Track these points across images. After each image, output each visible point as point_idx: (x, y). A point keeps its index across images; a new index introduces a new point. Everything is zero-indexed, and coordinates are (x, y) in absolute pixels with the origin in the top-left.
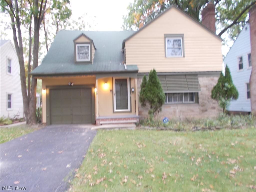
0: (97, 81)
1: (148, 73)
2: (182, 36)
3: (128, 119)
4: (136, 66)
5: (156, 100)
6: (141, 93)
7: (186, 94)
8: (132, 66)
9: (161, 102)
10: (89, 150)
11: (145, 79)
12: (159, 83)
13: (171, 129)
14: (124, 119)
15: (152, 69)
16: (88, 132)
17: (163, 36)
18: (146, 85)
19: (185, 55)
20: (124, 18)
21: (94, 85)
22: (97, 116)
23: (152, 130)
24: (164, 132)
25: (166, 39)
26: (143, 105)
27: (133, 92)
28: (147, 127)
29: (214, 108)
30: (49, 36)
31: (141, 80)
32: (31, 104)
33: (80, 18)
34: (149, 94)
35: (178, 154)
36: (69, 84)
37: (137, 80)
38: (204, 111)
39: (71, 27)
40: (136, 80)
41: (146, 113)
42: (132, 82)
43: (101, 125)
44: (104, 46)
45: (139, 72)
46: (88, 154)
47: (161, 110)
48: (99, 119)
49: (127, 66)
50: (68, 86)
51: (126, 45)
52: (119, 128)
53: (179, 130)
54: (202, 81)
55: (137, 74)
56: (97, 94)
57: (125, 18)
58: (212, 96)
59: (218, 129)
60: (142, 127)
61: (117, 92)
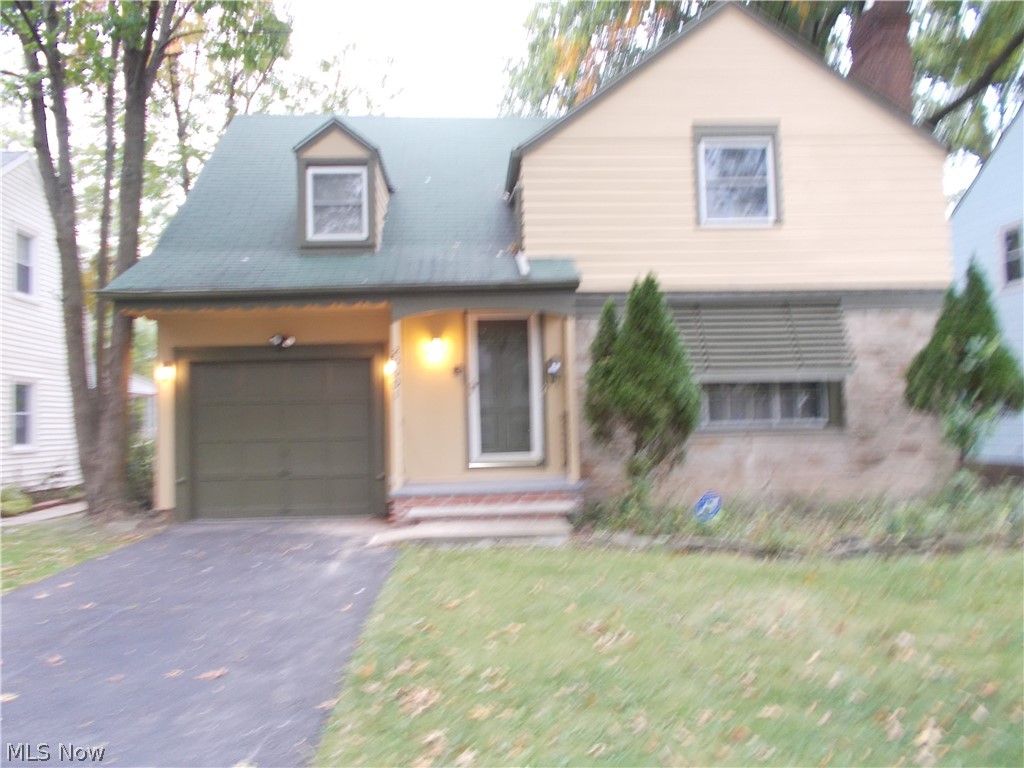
0: (396, 328)
1: (623, 294)
2: (771, 131)
3: (534, 495)
4: (567, 262)
5: (663, 412)
6: (592, 382)
7: (787, 387)
8: (550, 261)
9: (682, 422)
10: (355, 668)
11: (609, 319)
12: (670, 338)
13: (733, 549)
14: (517, 496)
15: (642, 278)
16: (354, 560)
17: (687, 132)
18: (617, 345)
19: (787, 216)
20: (511, 68)
21: (382, 348)
22: (397, 484)
23: (649, 549)
24: (703, 561)
25: (702, 147)
26: (602, 435)
27: (554, 377)
28: (622, 537)
29: (910, 449)
30: (195, 141)
31: (593, 327)
32: (107, 429)
33: (326, 66)
34: (628, 388)
35: (810, 695)
36: (276, 341)
37: (576, 323)
38: (870, 462)
39: (289, 102)
40: (571, 325)
41: (612, 471)
42: (552, 331)
43: (416, 521)
44: (429, 178)
45: (582, 288)
46: (347, 693)
47: (680, 458)
48: (404, 498)
49: (530, 262)
50: (271, 347)
51: (525, 169)
52: (497, 538)
53: (771, 552)
54: (861, 329)
55: (571, 299)
56: (397, 383)
57: (515, 69)
58: (910, 397)
59: (955, 549)
60: (600, 534)
61: (482, 376)
